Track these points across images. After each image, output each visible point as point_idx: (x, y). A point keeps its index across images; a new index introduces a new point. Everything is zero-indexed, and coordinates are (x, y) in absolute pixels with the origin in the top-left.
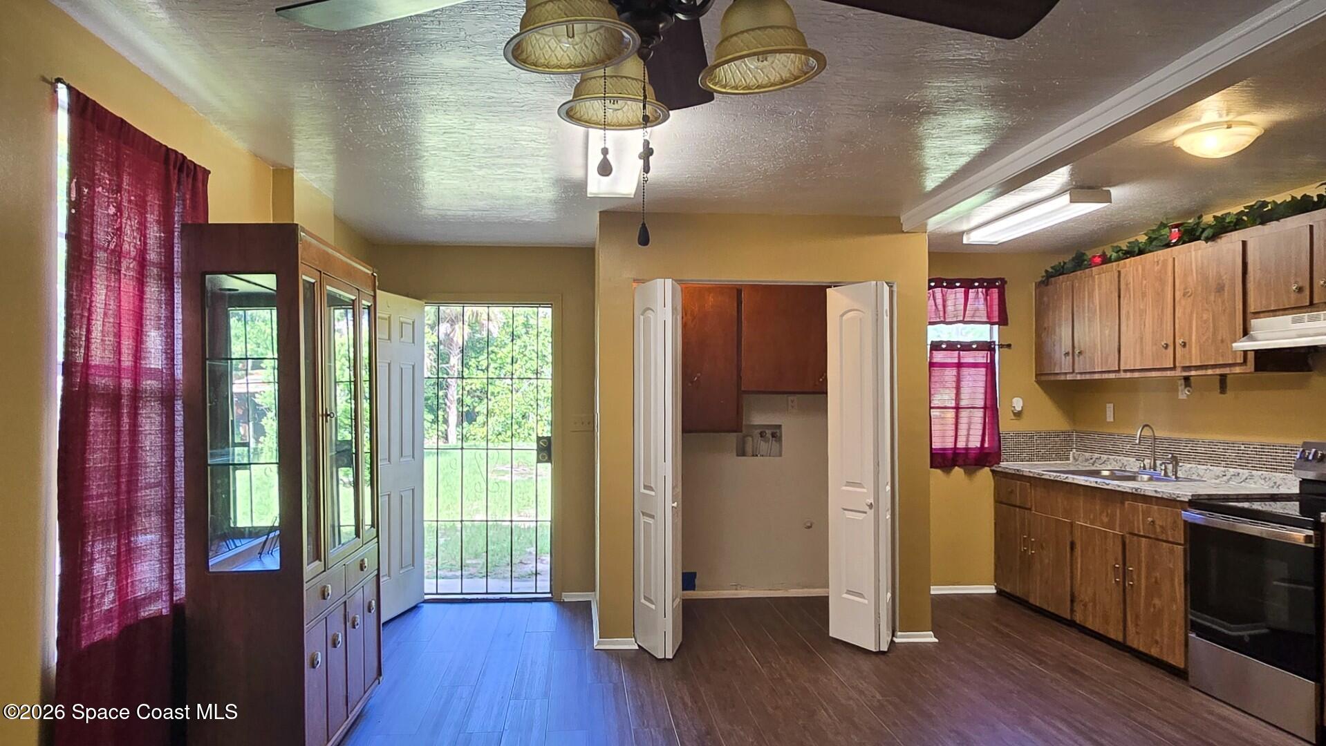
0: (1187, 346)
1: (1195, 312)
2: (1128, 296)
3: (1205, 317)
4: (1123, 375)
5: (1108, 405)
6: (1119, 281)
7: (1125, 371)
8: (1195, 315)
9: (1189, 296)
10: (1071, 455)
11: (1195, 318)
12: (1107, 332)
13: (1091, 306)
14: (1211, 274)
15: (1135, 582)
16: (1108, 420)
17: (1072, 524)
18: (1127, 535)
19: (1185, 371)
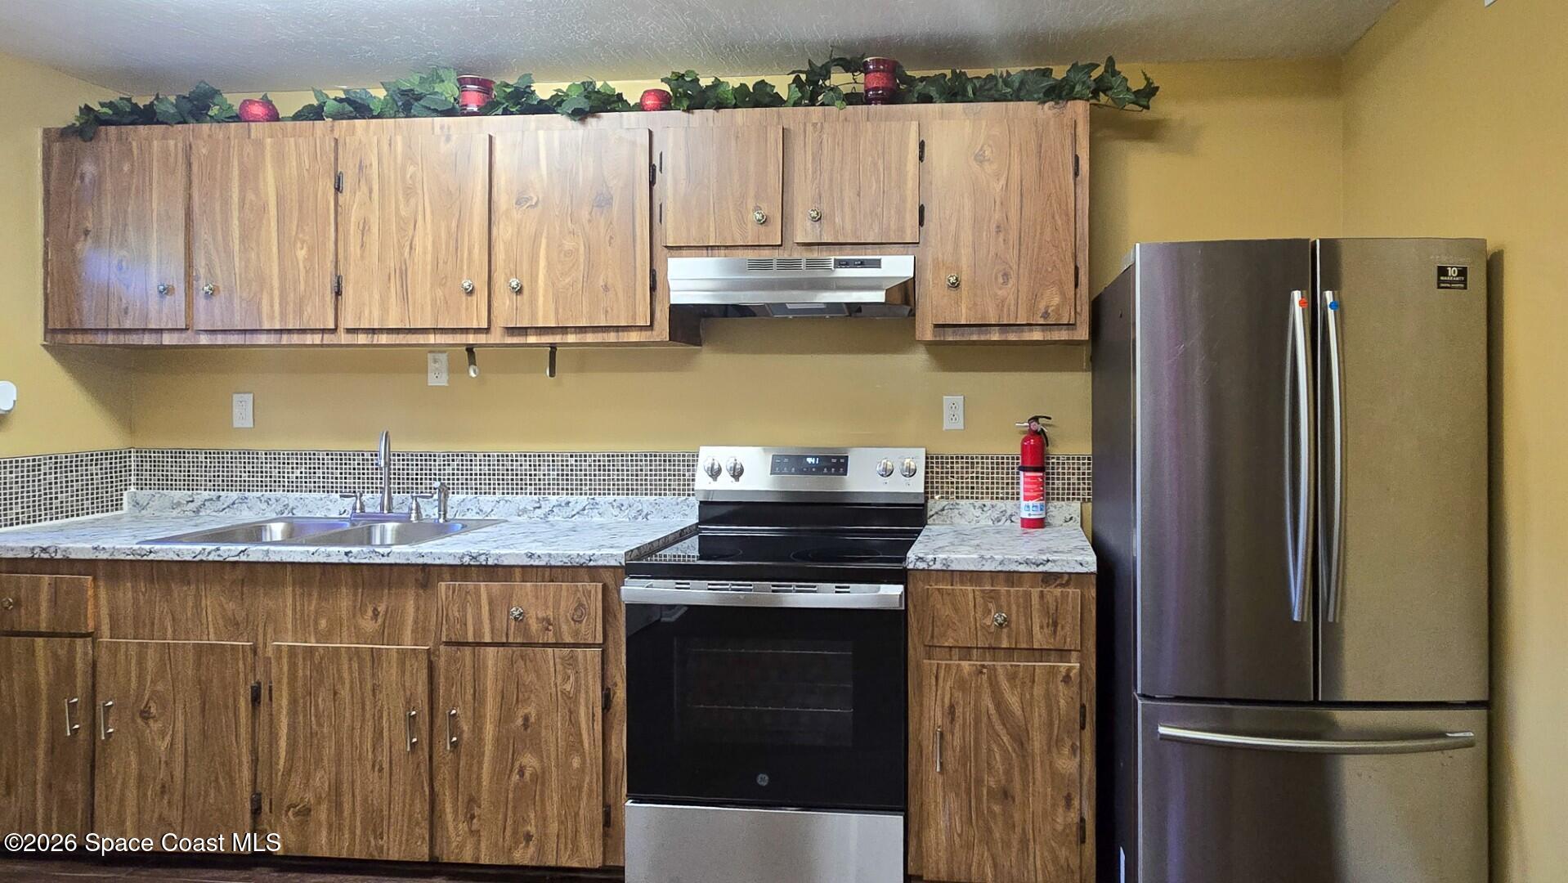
0: (526, 291)
1: (545, 235)
2: (364, 188)
3: (568, 244)
4: (344, 338)
5: (236, 397)
6: (336, 159)
7: (349, 331)
8: (544, 241)
9: (531, 206)
10: (125, 497)
11: (543, 246)
12: (302, 254)
13: (251, 196)
14: (581, 173)
15: (465, 736)
16: (237, 424)
17: (254, 650)
18: (442, 647)
19: (512, 335)
